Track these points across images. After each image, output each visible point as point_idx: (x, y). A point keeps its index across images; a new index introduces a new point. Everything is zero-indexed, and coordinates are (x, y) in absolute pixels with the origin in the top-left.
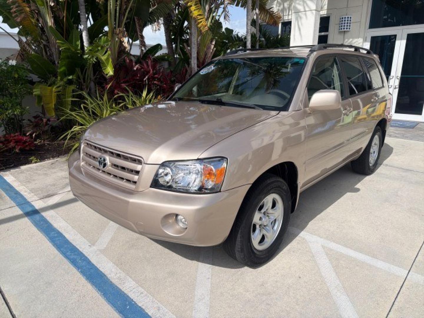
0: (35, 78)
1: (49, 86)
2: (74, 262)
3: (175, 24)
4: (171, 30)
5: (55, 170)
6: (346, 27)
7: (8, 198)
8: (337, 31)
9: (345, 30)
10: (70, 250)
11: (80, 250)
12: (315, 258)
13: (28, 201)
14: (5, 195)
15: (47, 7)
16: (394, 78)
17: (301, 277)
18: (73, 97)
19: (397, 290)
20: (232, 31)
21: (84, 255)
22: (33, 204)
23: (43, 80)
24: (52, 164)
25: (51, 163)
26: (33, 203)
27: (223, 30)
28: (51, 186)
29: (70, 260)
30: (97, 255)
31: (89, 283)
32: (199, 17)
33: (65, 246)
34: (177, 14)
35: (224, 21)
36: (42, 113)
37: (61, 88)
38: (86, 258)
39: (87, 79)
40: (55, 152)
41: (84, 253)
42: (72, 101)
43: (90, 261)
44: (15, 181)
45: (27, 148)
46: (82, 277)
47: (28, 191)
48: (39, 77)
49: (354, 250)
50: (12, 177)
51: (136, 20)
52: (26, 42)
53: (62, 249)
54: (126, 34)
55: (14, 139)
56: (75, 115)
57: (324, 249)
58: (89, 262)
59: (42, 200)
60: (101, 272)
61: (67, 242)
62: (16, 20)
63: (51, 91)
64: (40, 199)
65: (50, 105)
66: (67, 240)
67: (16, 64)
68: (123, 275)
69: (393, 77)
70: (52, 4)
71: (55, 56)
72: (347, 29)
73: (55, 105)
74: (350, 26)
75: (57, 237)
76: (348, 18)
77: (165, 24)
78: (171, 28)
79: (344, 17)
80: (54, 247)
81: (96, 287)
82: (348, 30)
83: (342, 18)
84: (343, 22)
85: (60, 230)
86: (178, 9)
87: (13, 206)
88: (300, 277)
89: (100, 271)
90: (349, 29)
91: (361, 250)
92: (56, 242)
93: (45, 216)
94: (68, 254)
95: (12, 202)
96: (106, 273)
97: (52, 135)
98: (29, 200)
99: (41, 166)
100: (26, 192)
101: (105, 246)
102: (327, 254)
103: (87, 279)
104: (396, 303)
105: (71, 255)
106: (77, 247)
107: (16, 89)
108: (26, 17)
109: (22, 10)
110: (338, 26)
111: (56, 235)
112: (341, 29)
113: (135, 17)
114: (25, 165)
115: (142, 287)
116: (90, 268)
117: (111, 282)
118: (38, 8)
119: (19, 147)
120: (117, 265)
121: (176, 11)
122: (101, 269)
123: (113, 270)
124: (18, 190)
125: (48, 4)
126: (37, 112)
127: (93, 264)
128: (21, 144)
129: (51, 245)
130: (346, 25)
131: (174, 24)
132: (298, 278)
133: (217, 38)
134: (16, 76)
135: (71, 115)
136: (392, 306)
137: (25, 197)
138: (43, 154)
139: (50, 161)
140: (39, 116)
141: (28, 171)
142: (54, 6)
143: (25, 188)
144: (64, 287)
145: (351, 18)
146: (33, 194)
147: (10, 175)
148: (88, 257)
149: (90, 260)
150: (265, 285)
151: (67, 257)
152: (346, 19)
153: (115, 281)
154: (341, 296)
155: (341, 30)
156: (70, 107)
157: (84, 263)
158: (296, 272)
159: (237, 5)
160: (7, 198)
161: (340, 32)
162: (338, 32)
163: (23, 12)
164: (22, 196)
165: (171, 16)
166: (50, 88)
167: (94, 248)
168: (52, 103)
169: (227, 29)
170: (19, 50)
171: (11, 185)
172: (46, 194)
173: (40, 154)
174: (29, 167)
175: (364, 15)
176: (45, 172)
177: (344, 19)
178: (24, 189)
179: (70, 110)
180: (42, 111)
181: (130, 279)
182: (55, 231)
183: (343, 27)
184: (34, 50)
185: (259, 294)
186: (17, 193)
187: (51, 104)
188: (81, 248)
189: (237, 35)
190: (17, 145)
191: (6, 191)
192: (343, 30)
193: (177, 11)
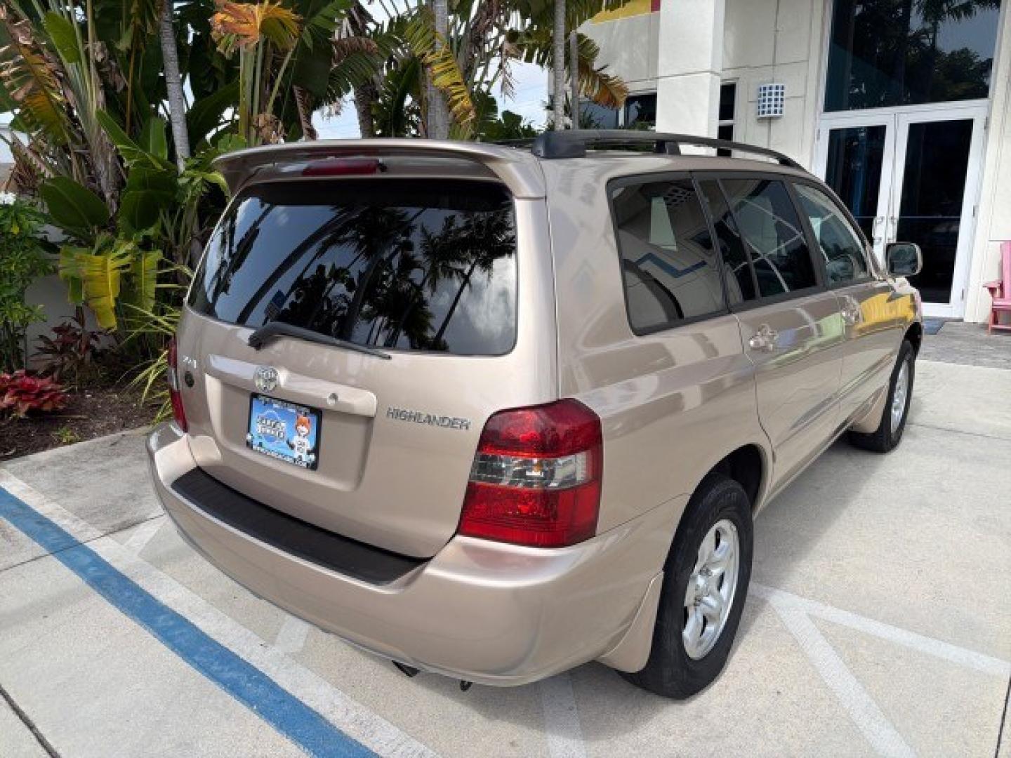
0: (54, 233)
1: (98, 253)
2: (234, 688)
3: (384, 100)
4: (374, 116)
5: (125, 459)
6: (773, 108)
7: (24, 535)
8: (752, 116)
9: (772, 114)
10: (217, 658)
11: (242, 656)
12: (801, 644)
13: (76, 541)
14: (13, 527)
15: (88, 64)
16: (885, 221)
17: (781, 691)
18: (160, 279)
19: (1000, 710)
20: (518, 118)
21: (255, 670)
22: (91, 548)
23: (73, 239)
24: (113, 445)
25: (110, 443)
26: (90, 545)
27: (499, 116)
28: (126, 500)
29: (225, 685)
30: (286, 668)
31: (287, 738)
32: (455, 89)
33: (202, 649)
34: (385, 77)
35: (501, 96)
36: (76, 320)
37: (128, 258)
38: (263, 675)
39: (185, 233)
40: (113, 415)
41: (254, 664)
42: (158, 290)
43: (275, 684)
44: (31, 491)
45: (47, 408)
46: (266, 725)
47: (71, 515)
48: (64, 233)
49: (882, 621)
50: (20, 482)
51: (297, 94)
52: (29, 148)
53: (196, 658)
54: (282, 129)
55: (13, 387)
56: (166, 324)
57: (814, 622)
58: (273, 687)
59: (111, 535)
60: (309, 709)
61: (203, 638)
62: (13, 96)
63: (104, 267)
64: (106, 535)
65: (103, 301)
66: (203, 633)
67: (15, 203)
68: (364, 714)
69: (882, 218)
70: (99, 58)
71: (103, 182)
72: (776, 112)
73: (116, 300)
74: (782, 106)
75: (173, 628)
76: (777, 88)
77: (358, 102)
78: (374, 111)
79: (768, 85)
80: (174, 655)
81: (305, 745)
82: (778, 114)
83: (765, 89)
84: (767, 97)
85: (178, 610)
86: (389, 66)
87: (41, 554)
88: (779, 693)
89: (306, 706)
90: (781, 112)
91: (895, 621)
92: (176, 642)
93: (132, 577)
94: (215, 668)
95: (36, 544)
96: (321, 711)
97: (100, 372)
98: (80, 539)
99: (87, 450)
100: (65, 517)
101: (301, 644)
102: (824, 634)
103: (280, 727)
104: (1004, 738)
105: (222, 671)
106: (232, 649)
107: (11, 263)
108: (37, 87)
109: (28, 71)
110: (754, 106)
111: (171, 623)
112: (763, 112)
113: (295, 87)
114: (43, 451)
115: (421, 740)
116: (278, 700)
117: (340, 732)
118: (63, 67)
119: (28, 405)
120: (345, 690)
121: (382, 70)
122: (306, 701)
123: (337, 702)
124: (41, 513)
125: (91, 57)
126: (63, 318)
127: (284, 692)
128: (32, 397)
129: (166, 649)
130: (773, 103)
131: (380, 101)
132: (776, 695)
133: (483, 134)
134: (15, 230)
135: (156, 323)
136: (998, 746)
137: (65, 529)
138: (84, 420)
139: (106, 438)
140: (70, 326)
141: (54, 464)
142: (103, 60)
143: (59, 507)
144: (226, 752)
145: (783, 88)
146: (83, 523)
147: (13, 477)
148: (267, 674)
149: (275, 680)
150: (705, 716)
151: (214, 676)
152: (774, 91)
153: (350, 730)
154: (880, 731)
155: (761, 116)
156: (152, 303)
157: (261, 690)
158: (765, 680)
159: (529, 59)
160: (20, 535)
161: (761, 120)
162: (754, 119)
163: (30, 77)
164: (58, 530)
165: (373, 83)
166: (100, 258)
167: (275, 650)
168: (107, 295)
169: (507, 114)
170: (13, 167)
171: (21, 502)
172: (117, 522)
173: (77, 420)
174: (59, 455)
175: (812, 83)
176: (100, 466)
177: (768, 91)
178: (58, 509)
179: (153, 312)
180: (77, 314)
181: (384, 723)
182: (167, 613)
183: (766, 109)
184: (51, 166)
185: (697, 738)
186: (43, 521)
187: (105, 298)
188: (242, 651)
189: (529, 126)
190: (20, 399)
191: (13, 517)
192: (766, 115)
193: (385, 72)
